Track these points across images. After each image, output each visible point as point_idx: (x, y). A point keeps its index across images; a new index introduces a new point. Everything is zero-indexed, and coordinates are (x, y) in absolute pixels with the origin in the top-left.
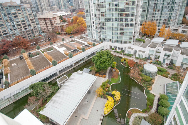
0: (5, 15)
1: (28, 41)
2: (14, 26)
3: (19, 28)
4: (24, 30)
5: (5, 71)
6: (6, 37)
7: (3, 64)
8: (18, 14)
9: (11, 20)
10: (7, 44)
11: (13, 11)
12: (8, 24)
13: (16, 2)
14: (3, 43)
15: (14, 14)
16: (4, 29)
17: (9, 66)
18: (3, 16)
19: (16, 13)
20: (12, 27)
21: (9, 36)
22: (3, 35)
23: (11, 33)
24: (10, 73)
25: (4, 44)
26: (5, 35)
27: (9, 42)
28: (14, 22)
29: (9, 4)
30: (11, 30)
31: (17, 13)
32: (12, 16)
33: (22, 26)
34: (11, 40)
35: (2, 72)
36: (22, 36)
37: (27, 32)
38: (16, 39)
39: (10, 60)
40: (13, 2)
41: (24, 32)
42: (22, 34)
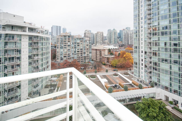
0: (73, 44)
1: (80, 64)
2: (75, 52)
3: (77, 54)
4: (80, 56)
5: (59, 84)
6: (69, 58)
7: (59, 78)
8: (80, 44)
9: (75, 48)
10: (67, 64)
11: (78, 41)
12: (73, 50)
13: (81, 36)
14: (65, 62)
15: (78, 43)
16: (69, 53)
17: (62, 81)
18: (72, 44)
19: (79, 43)
20: (73, 52)
21: (70, 58)
22: (67, 57)
23: (72, 56)
24: (61, 87)
25: (65, 63)
26: (68, 57)
27: (69, 62)
28: (76, 49)
29: (77, 37)
30: (73, 54)
31: (80, 43)
32: (76, 45)
33: (80, 52)
34: (70, 61)
35: (57, 84)
36: (78, 60)
37: (81, 57)
38: (73, 62)
39: (64, 76)
40: (80, 36)
41: (79, 57)
42: (78, 59)
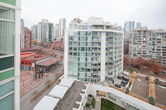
0: (150, 40)
1: (160, 66)
2: (153, 49)
3: (157, 52)
4: (162, 55)
5: (131, 80)
6: (144, 56)
7: (132, 75)
8: (162, 41)
9: (154, 45)
10: (141, 62)
11: (159, 37)
12: (150, 47)
13: (164, 30)
14: (139, 59)
15: (158, 39)
16: (144, 50)
17: (135, 79)
18: (148, 40)
19: (160, 39)
20: (151, 50)
21: (146, 56)
22: (142, 54)
23: (148, 54)
24: (133, 84)
25: (139, 61)
26: (143, 54)
27: (144, 60)
28: (155, 47)
29: (157, 32)
30: (150, 52)
31: (162, 39)
32: (156, 41)
33: (161, 51)
34: (146, 59)
35: (129, 79)
36: (157, 60)
37: (164, 58)
38: (150, 61)
39: (138, 74)
40: (162, 30)
41: (160, 57)
42: (157, 58)
